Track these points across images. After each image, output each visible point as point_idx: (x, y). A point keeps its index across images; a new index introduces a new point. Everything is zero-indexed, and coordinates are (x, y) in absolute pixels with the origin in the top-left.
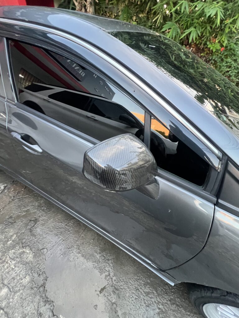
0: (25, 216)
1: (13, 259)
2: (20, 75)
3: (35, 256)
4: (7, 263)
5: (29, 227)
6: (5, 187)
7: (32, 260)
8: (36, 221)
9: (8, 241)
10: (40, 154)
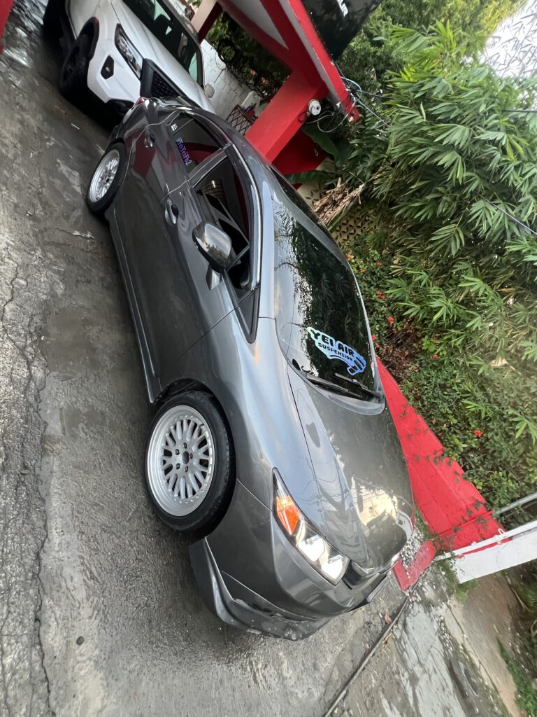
0: (84, 270)
1: (47, 278)
2: (213, 182)
3: (63, 295)
4: (41, 274)
5: (79, 278)
6: (91, 238)
7: (59, 294)
8: (89, 282)
9: (55, 265)
10: (171, 224)
